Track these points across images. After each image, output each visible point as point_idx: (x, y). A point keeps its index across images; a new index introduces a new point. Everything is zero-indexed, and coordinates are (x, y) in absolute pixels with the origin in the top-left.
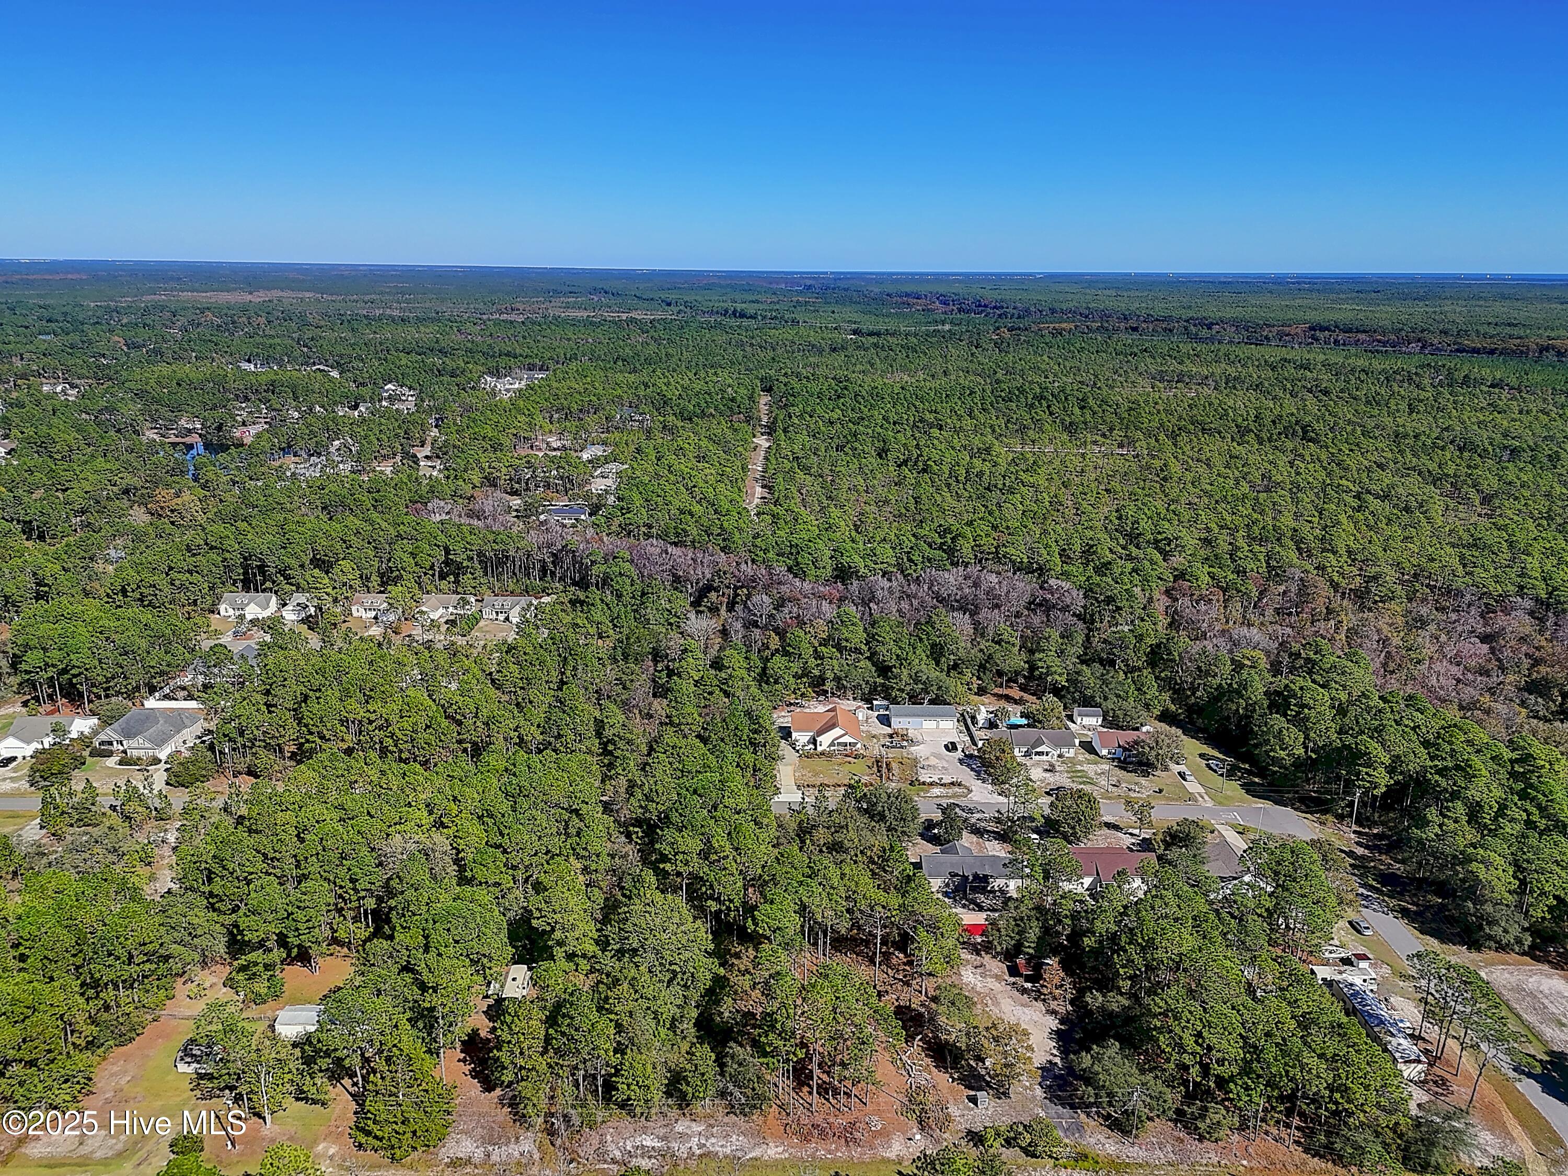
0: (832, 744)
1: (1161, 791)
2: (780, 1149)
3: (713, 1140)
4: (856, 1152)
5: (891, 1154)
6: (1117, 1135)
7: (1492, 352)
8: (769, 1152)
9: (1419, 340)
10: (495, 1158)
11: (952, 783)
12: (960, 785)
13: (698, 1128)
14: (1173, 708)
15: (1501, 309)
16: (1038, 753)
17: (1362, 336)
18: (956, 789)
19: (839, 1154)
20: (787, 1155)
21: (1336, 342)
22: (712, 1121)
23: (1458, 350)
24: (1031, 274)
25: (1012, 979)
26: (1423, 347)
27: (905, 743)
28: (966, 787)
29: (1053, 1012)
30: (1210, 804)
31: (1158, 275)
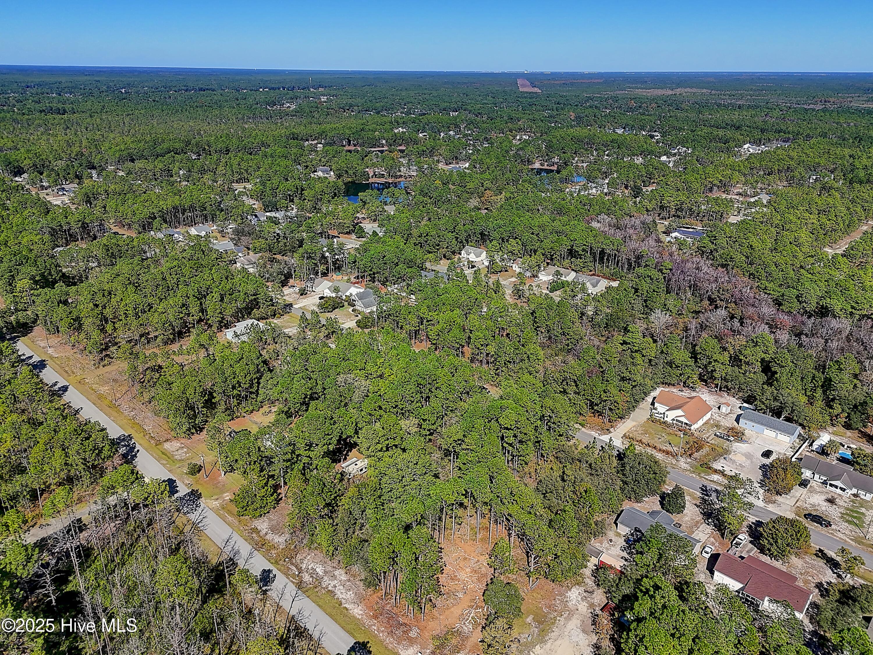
0: (674, 420)
2: (361, 612)
3: (341, 587)
4: (389, 640)
8: (355, 610)
10: (267, 537)
13: (344, 577)
16: (831, 485)
19: (381, 635)
20: (360, 617)
22: (352, 579)
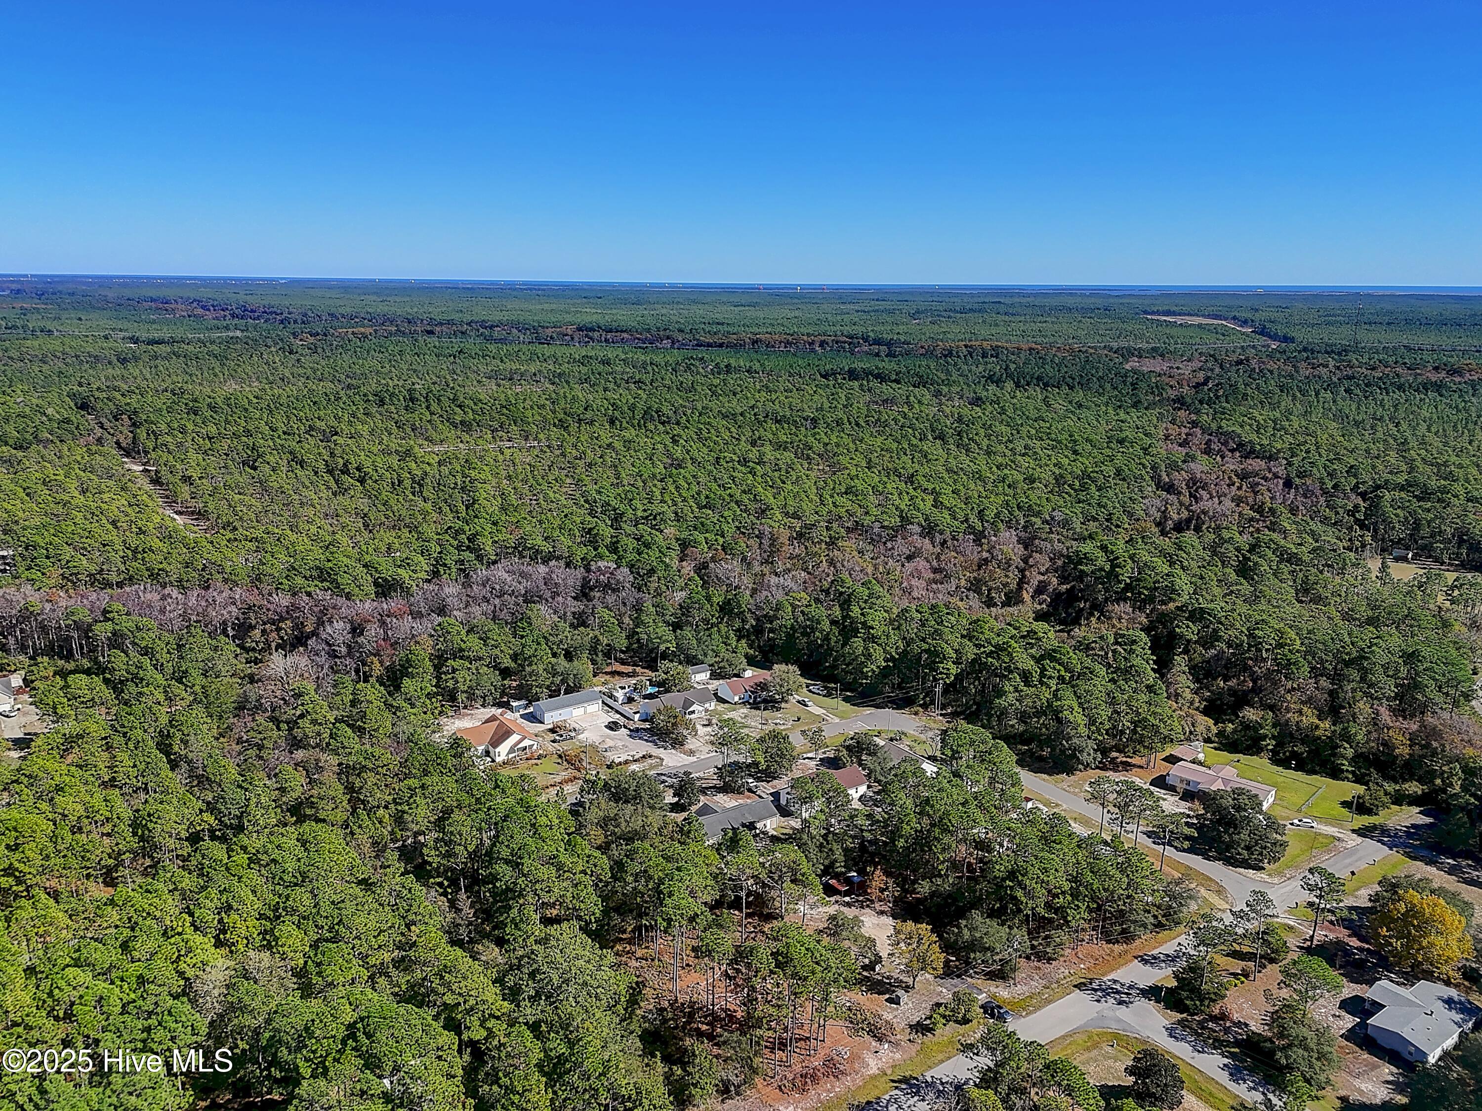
0: (512, 750)
1: (799, 719)
2: (791, 1109)
5: (873, 1070)
6: (1000, 982)
7: (721, 345)
9: (668, 338)
11: (644, 757)
12: (650, 756)
14: (752, 652)
15: (699, 311)
16: (691, 713)
17: (625, 335)
18: (650, 761)
19: (837, 1089)
21: (606, 340)
23: (697, 345)
24: (272, 280)
25: (833, 899)
26: (673, 343)
27: (573, 734)
28: (657, 757)
29: (882, 913)
30: (837, 720)
31: (400, 281)
